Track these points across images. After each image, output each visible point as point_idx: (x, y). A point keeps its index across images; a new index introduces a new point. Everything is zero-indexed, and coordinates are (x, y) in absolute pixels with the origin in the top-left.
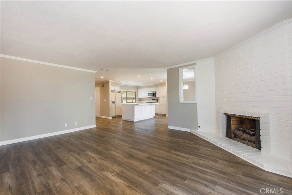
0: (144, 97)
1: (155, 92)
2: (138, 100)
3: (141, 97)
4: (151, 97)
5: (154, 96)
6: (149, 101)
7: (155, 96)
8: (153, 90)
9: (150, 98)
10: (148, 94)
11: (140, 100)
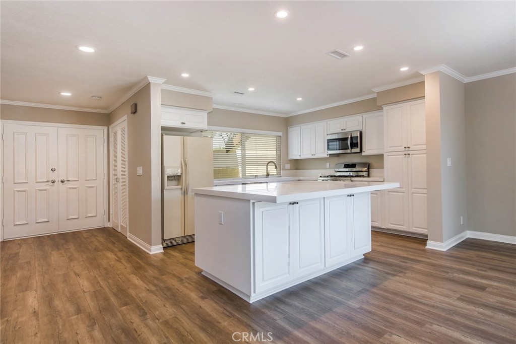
0: (310, 157)
1: (358, 135)
2: (288, 166)
3: (298, 158)
4: (338, 155)
5: (355, 150)
6: (332, 173)
7: (358, 150)
8: (349, 125)
9: (336, 160)
10: (329, 141)
11: (297, 169)
